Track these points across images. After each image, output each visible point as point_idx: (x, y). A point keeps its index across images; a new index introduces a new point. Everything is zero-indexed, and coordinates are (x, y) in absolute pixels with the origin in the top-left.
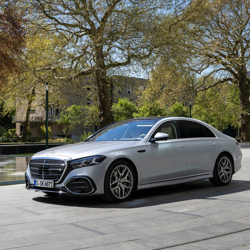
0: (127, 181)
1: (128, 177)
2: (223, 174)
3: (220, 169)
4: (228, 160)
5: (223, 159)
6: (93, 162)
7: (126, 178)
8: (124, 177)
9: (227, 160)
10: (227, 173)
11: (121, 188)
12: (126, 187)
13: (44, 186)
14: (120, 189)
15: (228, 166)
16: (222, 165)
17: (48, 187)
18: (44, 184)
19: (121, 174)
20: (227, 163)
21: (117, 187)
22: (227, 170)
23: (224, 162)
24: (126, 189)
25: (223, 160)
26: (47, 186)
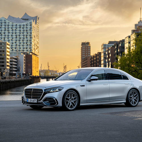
18: (32, 101)
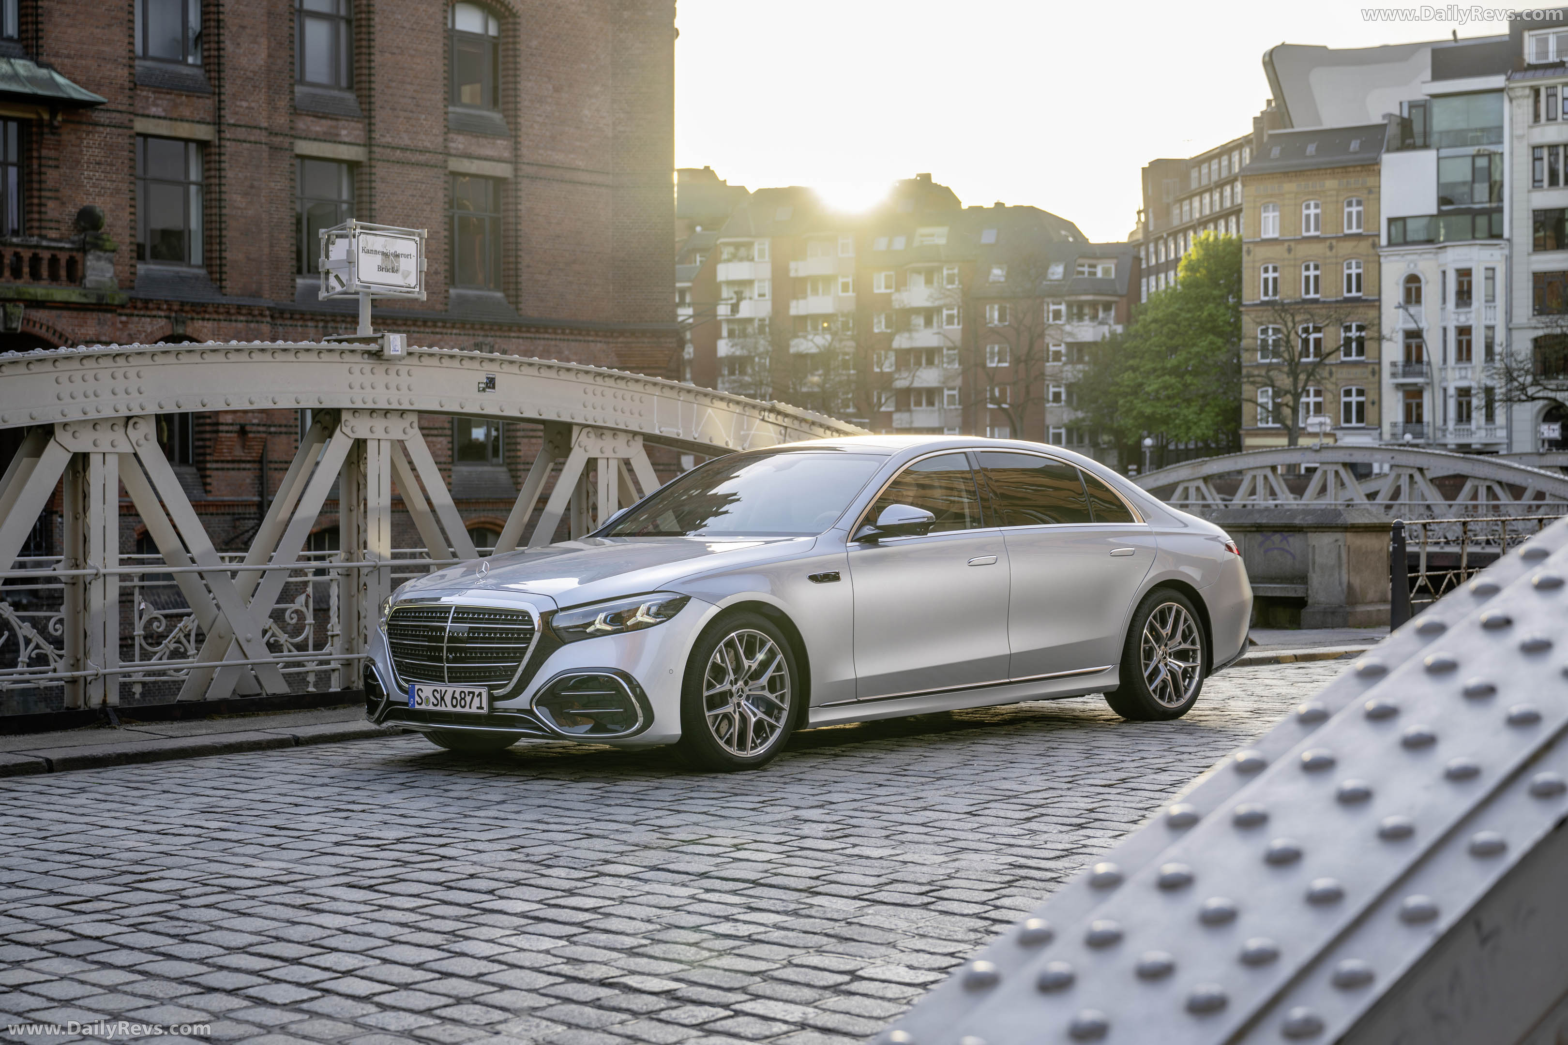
0: (766, 693)
1: (772, 681)
2: (1164, 674)
3: (1149, 655)
4: (1184, 612)
5: (1162, 612)
6: (640, 617)
7: (764, 680)
8: (756, 675)
9: (1178, 613)
10: (1179, 665)
11: (744, 719)
12: (760, 715)
13: (450, 708)
14: (737, 716)
15: (1185, 638)
16: (1158, 639)
17: (467, 710)
19: (746, 663)
20: (1181, 627)
21: (729, 709)
22: (1182, 655)
23: (1164, 624)
24: (759, 724)
25: (1162, 618)
26: (459, 709)
